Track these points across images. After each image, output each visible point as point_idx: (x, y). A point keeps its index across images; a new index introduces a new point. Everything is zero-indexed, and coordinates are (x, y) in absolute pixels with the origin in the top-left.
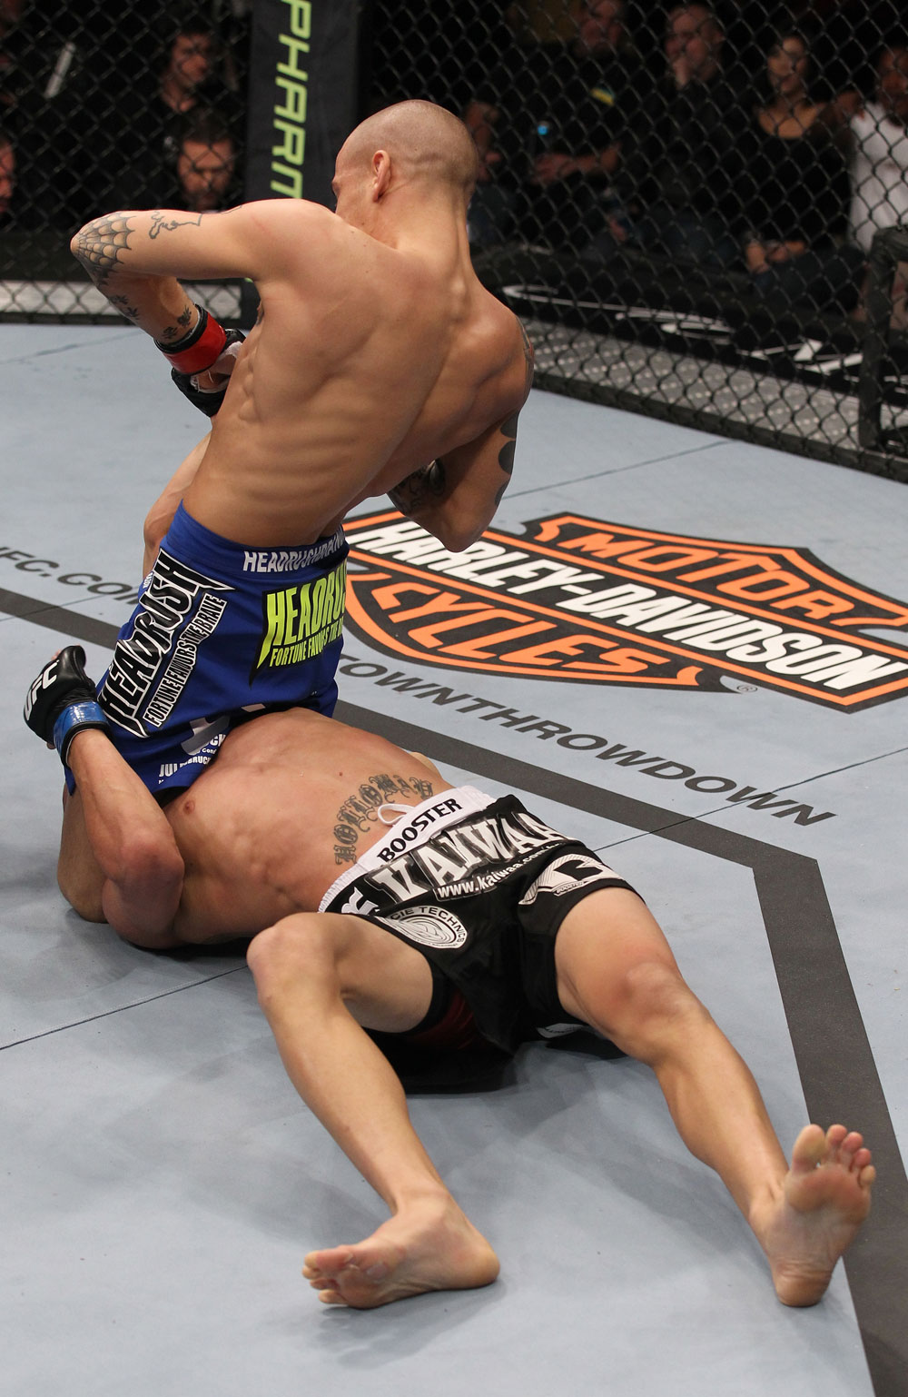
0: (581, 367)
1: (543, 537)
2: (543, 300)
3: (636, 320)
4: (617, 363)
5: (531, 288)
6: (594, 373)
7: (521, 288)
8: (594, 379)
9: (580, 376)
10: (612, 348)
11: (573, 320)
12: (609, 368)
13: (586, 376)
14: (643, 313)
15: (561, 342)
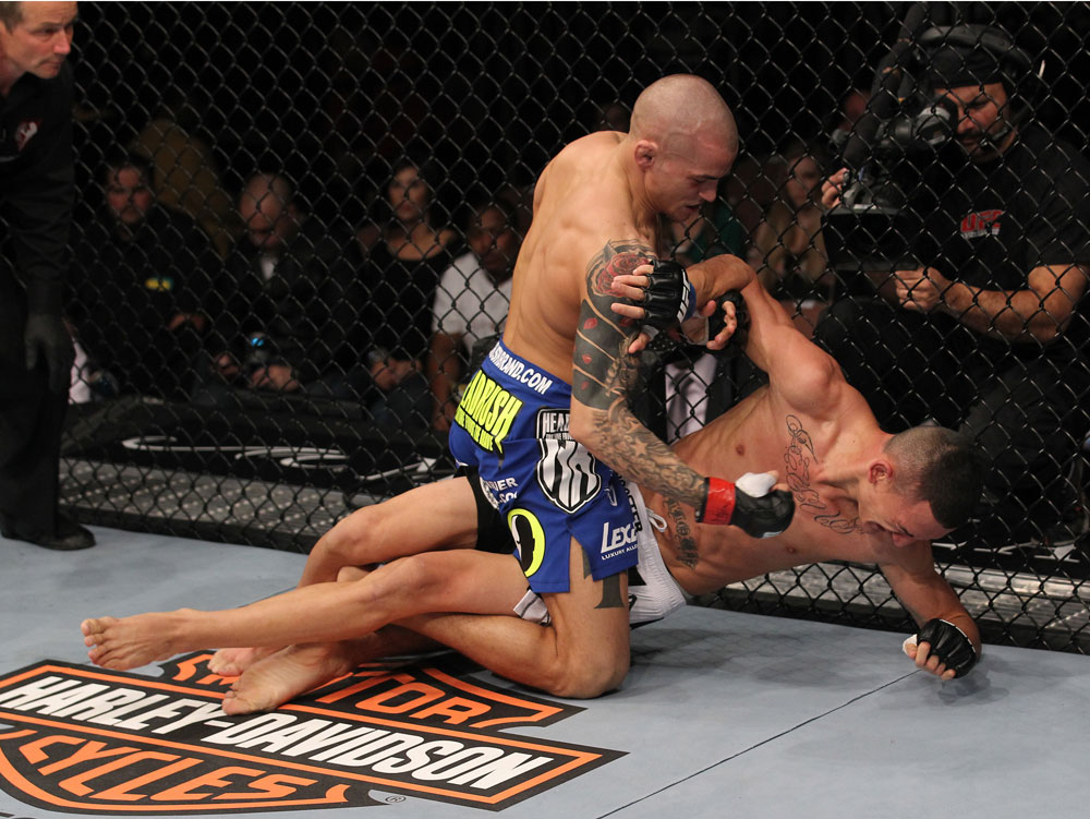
0: (205, 509)
1: (180, 677)
2: (160, 448)
3: (254, 458)
4: (238, 501)
5: (149, 439)
6: (218, 513)
7: (137, 440)
8: (219, 518)
9: (205, 517)
10: (233, 488)
11: (193, 465)
12: (232, 506)
13: (211, 516)
14: (261, 451)
15: (181, 487)
